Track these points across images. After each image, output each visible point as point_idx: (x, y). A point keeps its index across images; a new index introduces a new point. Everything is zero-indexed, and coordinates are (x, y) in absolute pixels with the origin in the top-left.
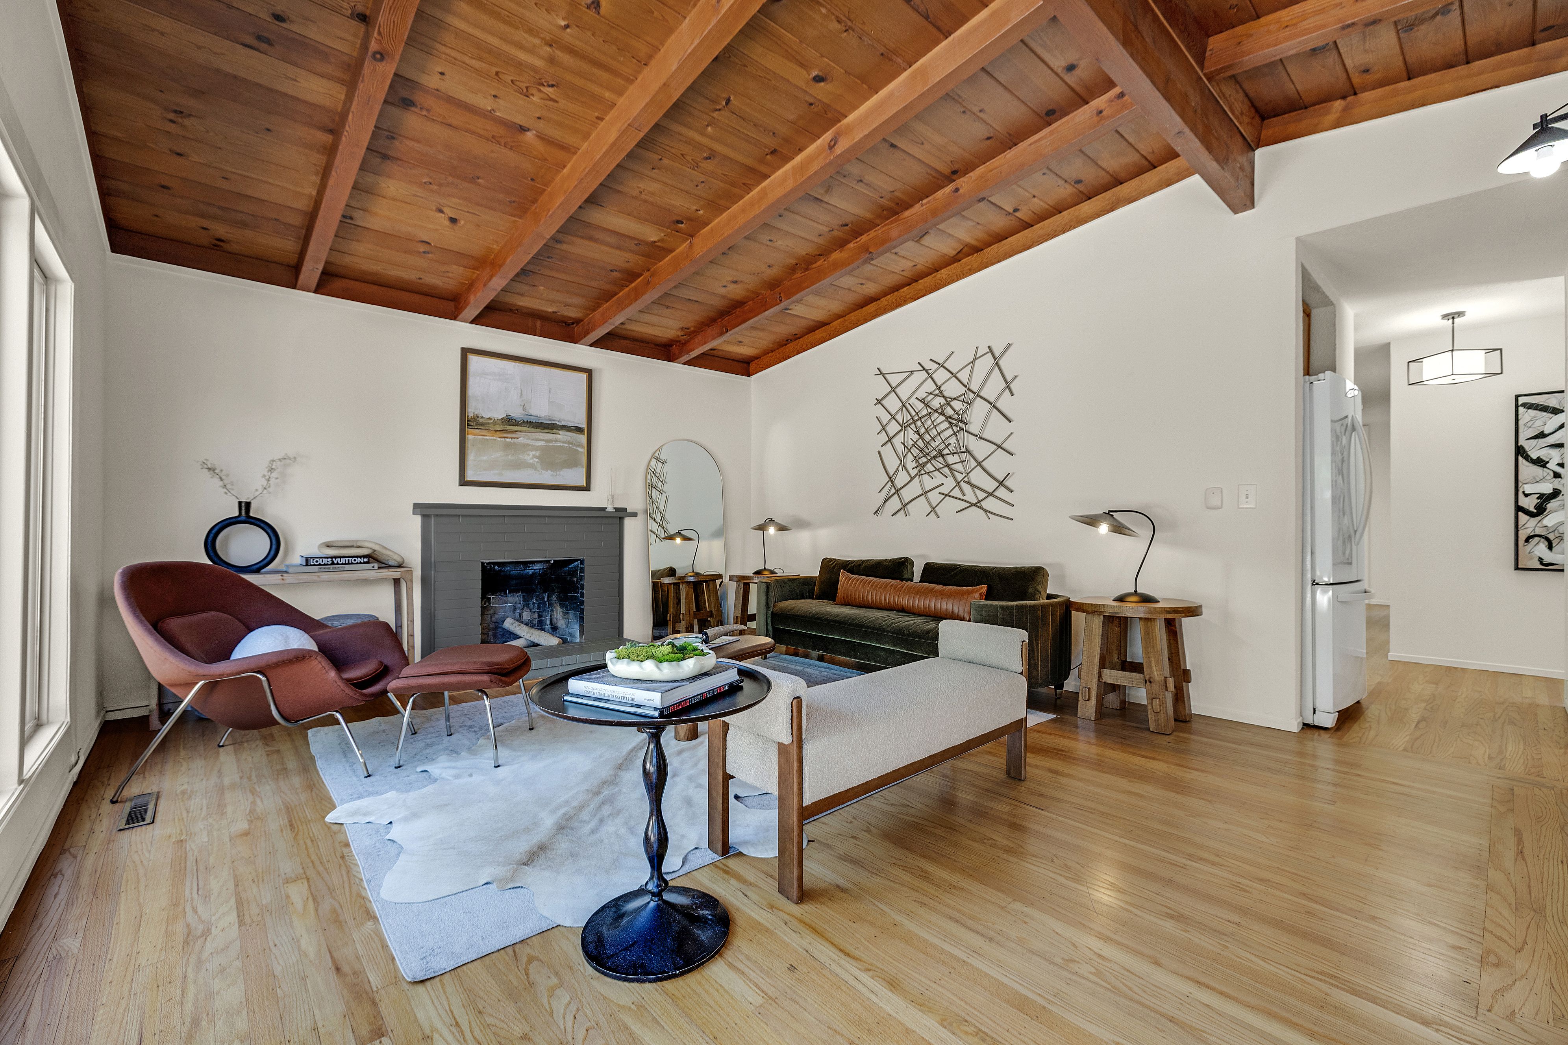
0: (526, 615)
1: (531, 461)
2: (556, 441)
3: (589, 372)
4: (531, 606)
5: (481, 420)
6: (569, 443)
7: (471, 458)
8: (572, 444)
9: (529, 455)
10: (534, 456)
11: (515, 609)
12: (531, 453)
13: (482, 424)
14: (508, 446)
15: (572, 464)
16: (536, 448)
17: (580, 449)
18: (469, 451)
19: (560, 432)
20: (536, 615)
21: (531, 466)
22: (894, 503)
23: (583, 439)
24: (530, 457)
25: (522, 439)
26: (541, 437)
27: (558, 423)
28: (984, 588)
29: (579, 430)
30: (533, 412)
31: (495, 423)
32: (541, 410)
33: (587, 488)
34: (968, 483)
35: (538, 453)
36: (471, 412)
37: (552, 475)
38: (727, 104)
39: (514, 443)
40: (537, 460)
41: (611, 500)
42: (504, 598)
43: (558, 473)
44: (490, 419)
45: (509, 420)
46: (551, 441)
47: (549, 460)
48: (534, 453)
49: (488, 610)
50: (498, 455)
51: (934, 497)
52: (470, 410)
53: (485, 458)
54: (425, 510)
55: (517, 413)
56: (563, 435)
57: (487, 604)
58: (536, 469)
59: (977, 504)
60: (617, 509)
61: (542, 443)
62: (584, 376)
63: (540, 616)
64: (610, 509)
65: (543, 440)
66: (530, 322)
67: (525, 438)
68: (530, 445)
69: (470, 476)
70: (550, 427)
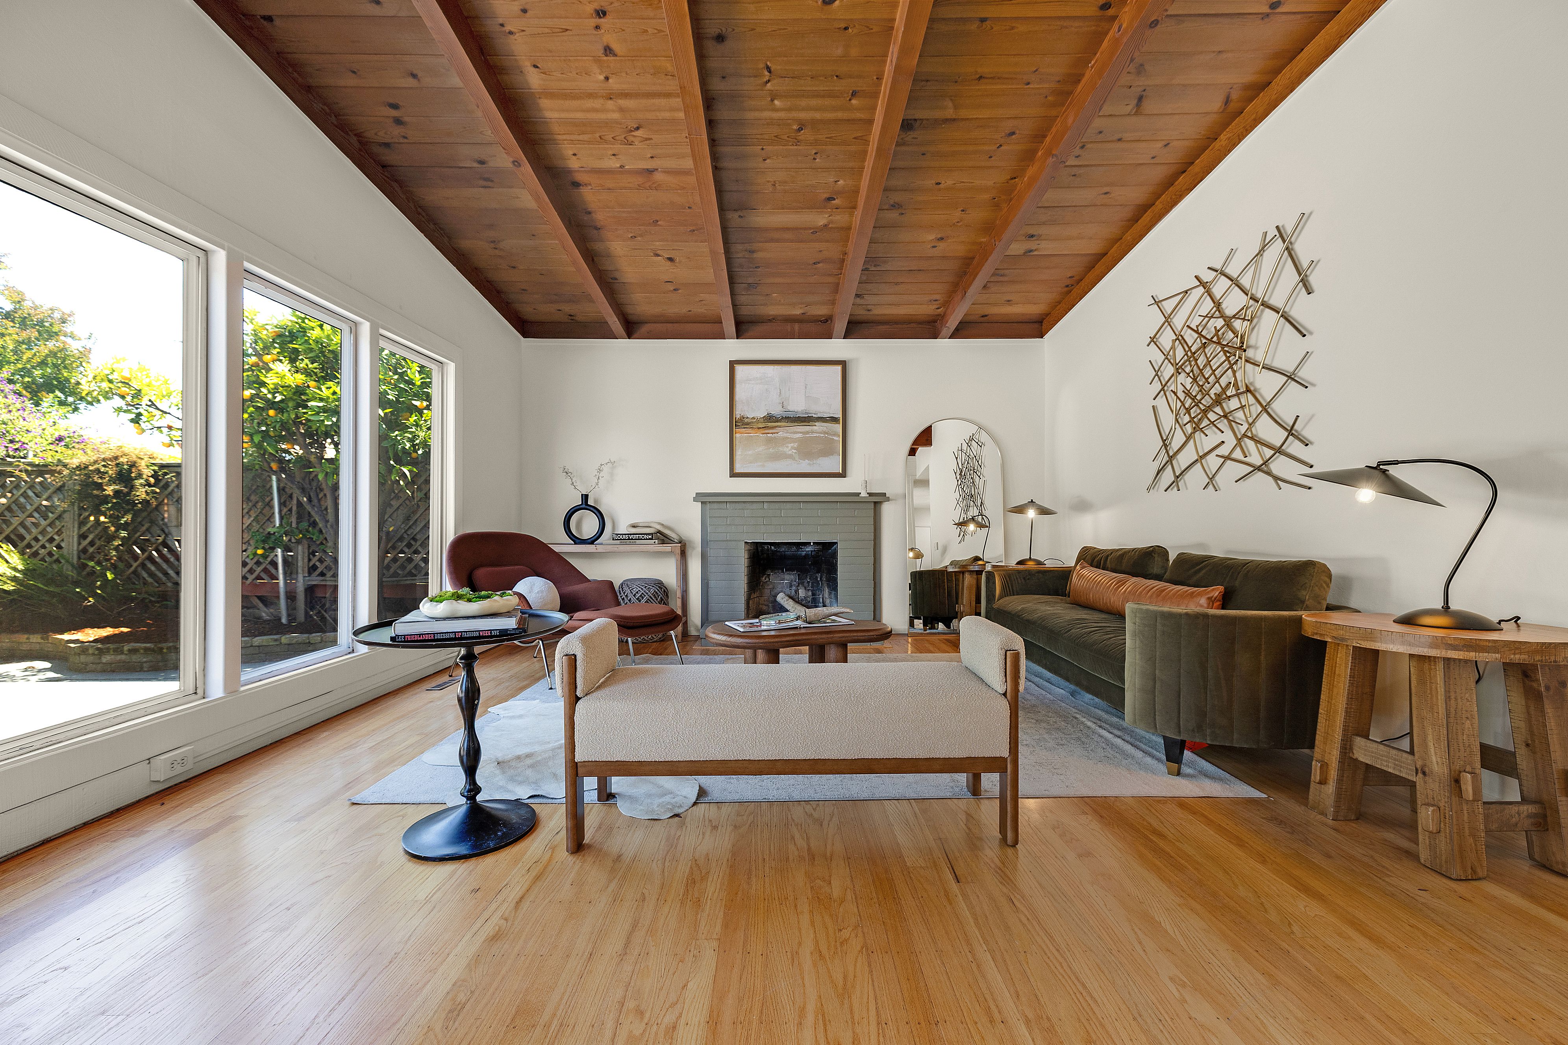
0: (802, 593)
1: (790, 453)
2: (812, 432)
3: (843, 364)
4: (806, 584)
5: (746, 420)
6: (825, 433)
7: (738, 453)
8: (827, 434)
9: (787, 447)
10: (793, 448)
11: (791, 586)
12: (790, 445)
13: (748, 424)
14: (769, 441)
15: (827, 452)
16: (793, 440)
17: (835, 438)
18: (737, 447)
19: (816, 424)
20: (810, 593)
21: (790, 457)
22: (1168, 476)
23: (839, 428)
24: (789, 449)
25: (782, 433)
26: (799, 430)
27: (814, 416)
28: (1217, 591)
29: (834, 420)
30: (790, 408)
31: (758, 421)
32: (798, 406)
33: (843, 475)
34: (1252, 438)
35: (796, 445)
36: (738, 414)
37: (809, 464)
38: (770, 72)
39: (775, 437)
40: (795, 451)
41: (864, 485)
42: (782, 575)
43: (815, 462)
44: (753, 418)
45: (770, 418)
46: (808, 433)
47: (806, 450)
48: (792, 445)
49: (768, 585)
50: (761, 449)
51: (1213, 462)
52: (737, 413)
53: (750, 452)
54: (704, 499)
55: (777, 411)
56: (819, 427)
57: (767, 579)
58: (794, 459)
59: (1263, 468)
60: (870, 494)
61: (800, 435)
62: (839, 368)
63: (813, 594)
64: (864, 494)
65: (801, 433)
66: (788, 327)
67: (785, 432)
68: (788, 438)
69: (738, 469)
70: (806, 420)
